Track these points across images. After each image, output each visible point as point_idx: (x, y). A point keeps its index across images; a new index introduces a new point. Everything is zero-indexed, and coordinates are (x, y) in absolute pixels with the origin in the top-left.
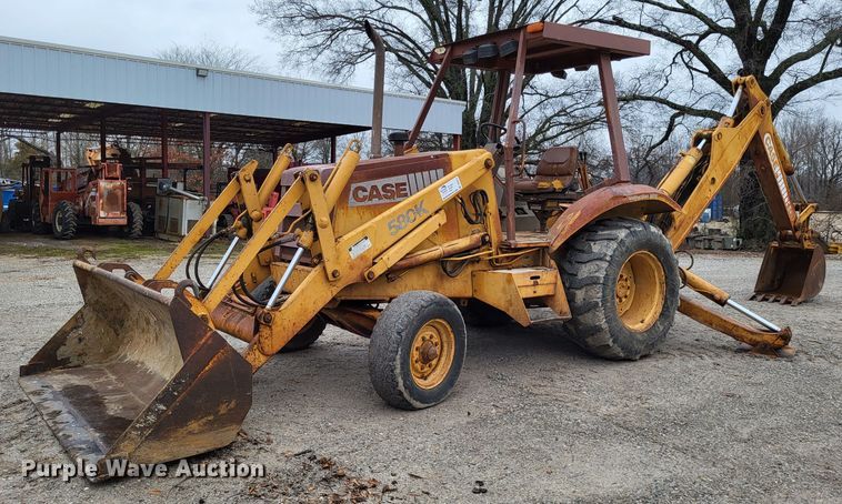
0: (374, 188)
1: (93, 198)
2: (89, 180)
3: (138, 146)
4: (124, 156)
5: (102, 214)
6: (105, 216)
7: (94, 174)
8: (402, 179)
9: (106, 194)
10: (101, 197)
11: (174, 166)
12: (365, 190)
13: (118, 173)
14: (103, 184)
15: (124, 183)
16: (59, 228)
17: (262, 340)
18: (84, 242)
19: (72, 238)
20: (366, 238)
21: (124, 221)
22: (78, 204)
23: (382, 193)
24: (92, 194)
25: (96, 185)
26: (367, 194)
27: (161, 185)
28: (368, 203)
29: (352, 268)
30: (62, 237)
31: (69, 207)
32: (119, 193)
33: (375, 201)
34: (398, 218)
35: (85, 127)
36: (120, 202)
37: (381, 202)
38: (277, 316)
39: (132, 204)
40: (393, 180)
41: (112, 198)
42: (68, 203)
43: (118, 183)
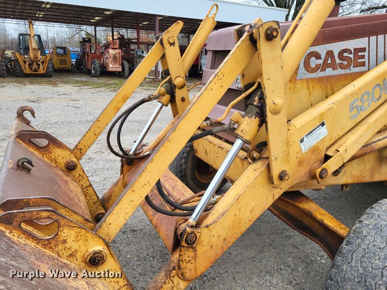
0: (330, 54)
1: (107, 58)
2: (105, 49)
3: (130, 34)
4: (122, 38)
5: (111, 66)
6: (113, 67)
7: (107, 46)
8: (361, 43)
9: (112, 57)
10: (110, 57)
11: (142, 43)
12: (318, 56)
13: (117, 46)
14: (111, 51)
15: (120, 51)
16: (93, 72)
17: (182, 265)
18: (104, 79)
19: (99, 77)
20: (323, 124)
21: (120, 70)
22: (101, 61)
23: (338, 61)
24: (106, 56)
25: (108, 52)
26: (320, 62)
27: (137, 52)
28: (320, 74)
29: (300, 163)
30: (95, 76)
31: (97, 62)
32: (118, 56)
33: (329, 72)
34: (363, 97)
35: (106, 24)
36: (119, 61)
37: (336, 72)
38: (204, 235)
39: (124, 61)
40: (352, 44)
41: (115, 58)
42: (96, 60)
43: (117, 51)
